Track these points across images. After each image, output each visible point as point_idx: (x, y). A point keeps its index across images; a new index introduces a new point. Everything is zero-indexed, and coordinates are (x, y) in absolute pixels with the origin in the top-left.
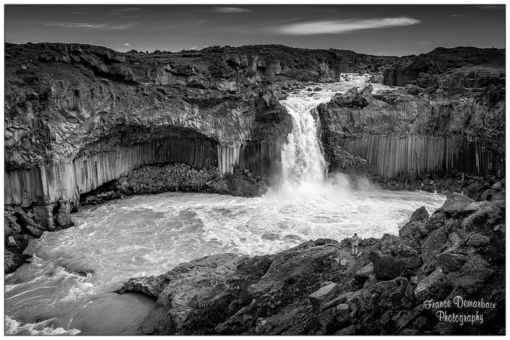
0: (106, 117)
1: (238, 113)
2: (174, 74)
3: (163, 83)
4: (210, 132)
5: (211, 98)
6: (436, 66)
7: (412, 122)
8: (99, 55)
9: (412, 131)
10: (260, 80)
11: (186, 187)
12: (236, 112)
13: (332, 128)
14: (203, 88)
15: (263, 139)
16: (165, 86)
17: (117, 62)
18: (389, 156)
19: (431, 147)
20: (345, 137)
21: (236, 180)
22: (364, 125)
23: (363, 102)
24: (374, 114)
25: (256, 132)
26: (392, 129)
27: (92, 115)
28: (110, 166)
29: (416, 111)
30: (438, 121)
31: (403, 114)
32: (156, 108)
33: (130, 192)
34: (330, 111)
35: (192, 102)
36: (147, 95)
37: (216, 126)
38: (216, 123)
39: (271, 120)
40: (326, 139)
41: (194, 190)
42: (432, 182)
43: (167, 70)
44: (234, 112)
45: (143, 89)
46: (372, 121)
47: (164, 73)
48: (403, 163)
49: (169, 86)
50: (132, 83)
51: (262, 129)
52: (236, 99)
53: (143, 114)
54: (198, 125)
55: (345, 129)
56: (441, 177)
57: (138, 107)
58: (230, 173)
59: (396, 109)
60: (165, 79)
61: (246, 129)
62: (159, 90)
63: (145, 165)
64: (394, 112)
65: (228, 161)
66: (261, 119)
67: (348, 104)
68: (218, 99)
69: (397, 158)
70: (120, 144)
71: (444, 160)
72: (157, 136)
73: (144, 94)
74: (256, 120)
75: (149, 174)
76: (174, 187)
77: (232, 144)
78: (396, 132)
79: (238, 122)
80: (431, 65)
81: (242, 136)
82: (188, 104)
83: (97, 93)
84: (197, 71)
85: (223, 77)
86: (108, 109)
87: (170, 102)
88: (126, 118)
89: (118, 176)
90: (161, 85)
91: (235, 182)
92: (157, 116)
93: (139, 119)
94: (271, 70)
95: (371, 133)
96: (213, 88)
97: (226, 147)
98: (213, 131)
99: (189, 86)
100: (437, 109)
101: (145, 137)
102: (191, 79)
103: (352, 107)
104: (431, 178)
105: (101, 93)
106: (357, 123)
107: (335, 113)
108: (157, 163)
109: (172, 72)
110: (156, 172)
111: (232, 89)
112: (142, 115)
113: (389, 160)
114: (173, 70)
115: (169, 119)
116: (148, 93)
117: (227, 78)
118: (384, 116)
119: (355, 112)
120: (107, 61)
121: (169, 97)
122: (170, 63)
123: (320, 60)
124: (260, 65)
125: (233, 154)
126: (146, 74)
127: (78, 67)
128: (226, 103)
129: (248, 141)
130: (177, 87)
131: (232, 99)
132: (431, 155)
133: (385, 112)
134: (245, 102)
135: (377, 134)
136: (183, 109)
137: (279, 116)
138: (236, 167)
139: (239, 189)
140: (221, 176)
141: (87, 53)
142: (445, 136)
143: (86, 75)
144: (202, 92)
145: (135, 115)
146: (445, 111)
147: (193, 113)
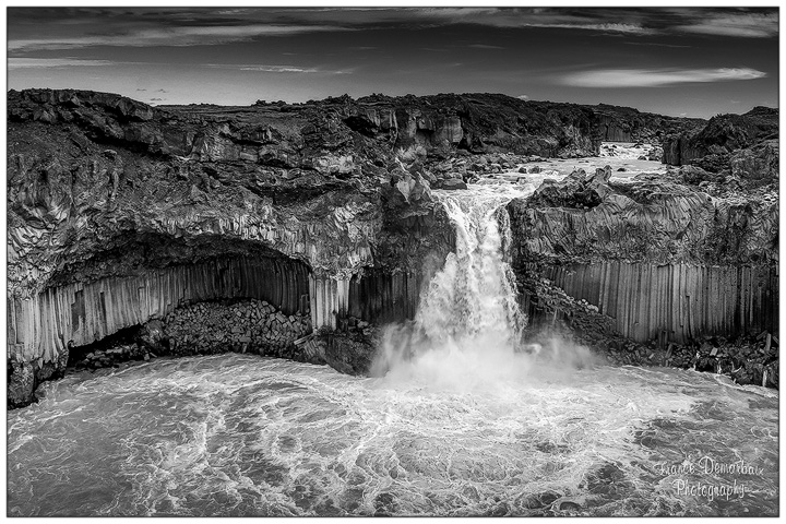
0: (98, 218)
1: (348, 215)
2: (236, 141)
3: (215, 158)
4: (295, 249)
5: (299, 187)
6: (738, 134)
7: (679, 237)
8: (108, 109)
9: (680, 253)
10: (424, 152)
11: (261, 346)
12: (344, 214)
13: (534, 245)
14: (287, 167)
15: (397, 265)
16: (218, 163)
17: (138, 120)
18: (638, 301)
19: (714, 284)
20: (558, 263)
21: (339, 341)
22: (593, 241)
23: (592, 198)
24: (611, 221)
25: (381, 252)
26: (642, 249)
27: (72, 214)
28: (129, 300)
29: (687, 215)
30: (725, 235)
31: (664, 222)
32: (193, 204)
34: (531, 212)
35: (263, 192)
36: (185, 179)
37: (305, 238)
38: (305, 232)
39: (413, 229)
40: (522, 264)
41: (271, 352)
42: (714, 351)
43: (222, 135)
44: (338, 212)
45: (177, 168)
46: (607, 234)
47: (217, 139)
48: (664, 315)
49: (225, 162)
50: (159, 156)
51: (394, 245)
52: (348, 189)
53: (169, 214)
54: (271, 237)
55: (558, 249)
56: (732, 341)
57: (161, 200)
58: (330, 327)
59: (650, 212)
60: (217, 150)
61: (362, 244)
62: (206, 170)
64: (648, 217)
65: (327, 303)
66: (391, 226)
67: (567, 200)
68: (313, 188)
69: (653, 305)
70: (145, 264)
71: (738, 308)
72: (204, 252)
73: (180, 178)
74: (385, 229)
76: (242, 343)
77: (334, 273)
78: (652, 256)
79: (346, 232)
80: (731, 132)
81: (354, 259)
82: (253, 196)
83: (84, 175)
84: (279, 137)
85: (326, 148)
86: (101, 204)
87: (222, 192)
88: (137, 220)
90: (210, 161)
91: (337, 344)
92: (193, 216)
93: (159, 222)
94: (443, 135)
95: (605, 257)
96: (308, 168)
97: (324, 278)
98: (300, 248)
99: (260, 163)
100: (724, 212)
101: (183, 254)
102: (264, 152)
103: (573, 206)
104: (714, 343)
105: (92, 174)
106: (580, 238)
107: (541, 217)
108: (221, 298)
109: (232, 139)
110: (218, 314)
111: (343, 169)
112: (167, 216)
113: (638, 307)
114: (235, 135)
115: (214, 223)
116: (186, 175)
117: (333, 150)
118: (629, 225)
119: (577, 216)
120: (123, 120)
121: (224, 183)
122: (229, 122)
124: (422, 126)
125: (335, 291)
126: (185, 141)
127: (68, 130)
128: (330, 195)
129: (366, 268)
130: (238, 164)
131: (340, 186)
132: (714, 299)
133: (631, 217)
134: (365, 194)
135: (616, 258)
136: (241, 206)
137: (427, 221)
138: (341, 316)
139: (345, 359)
140: (315, 331)
142: (738, 264)
143: (75, 144)
144: (285, 174)
145: (153, 216)
146: (738, 217)
147: (260, 213)
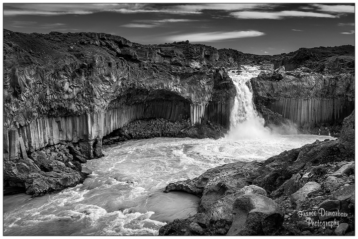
0: (125, 82)
1: (204, 83)
2: (162, 56)
3: (156, 62)
4: (186, 95)
5: (186, 73)
6: (314, 56)
7: (312, 89)
8: (116, 42)
9: (312, 95)
11: (166, 134)
13: (260, 93)
14: (181, 66)
15: (219, 100)
16: (157, 64)
17: (127, 46)
18: (297, 112)
19: (325, 105)
20: (269, 100)
21: (203, 127)
22: (281, 92)
23: (279, 77)
24: (287, 84)
25: (214, 96)
26: (299, 94)
27: (117, 80)
28: (118, 118)
29: (314, 82)
30: (328, 88)
31: (306, 84)
32: (154, 78)
33: (130, 137)
34: (258, 82)
35: (175, 75)
36: (146, 69)
37: (190, 91)
38: (190, 89)
39: (224, 88)
40: (257, 100)
41: (173, 135)
42: (326, 128)
43: (158, 53)
44: (201, 81)
45: (144, 65)
46: (286, 89)
47: (157, 55)
48: (306, 117)
49: (159, 64)
50: (136, 61)
51: (218, 93)
52: (202, 74)
53: (146, 82)
54: (180, 90)
55: (268, 95)
56: (332, 125)
57: (142, 76)
58: (199, 123)
59: (301, 81)
60: (157, 59)
61: (209, 93)
62: (153, 66)
63: (137, 119)
64: (300, 83)
65: (197, 115)
66: (217, 87)
67: (269, 78)
68: (190, 73)
69: (302, 113)
70: (125, 103)
71: (333, 113)
72: (150, 98)
73: (145, 69)
74: (214, 88)
75: (140, 125)
76: (158, 134)
77: (200, 103)
78: (302, 96)
79: (204, 88)
80: (311, 56)
81: (207, 98)
82: (173, 76)
83: (120, 64)
84: (177, 54)
85: (193, 59)
86: (126, 77)
87: (161, 74)
88: (136, 84)
89: (122, 126)
90: (155, 63)
91: (202, 128)
92: (155, 83)
93: (143, 85)
94: (213, 57)
95: (285, 97)
96: (187, 66)
97: (197, 105)
98: (188, 95)
99: (172, 64)
100: (327, 80)
101: (143, 98)
102: (174, 60)
103: (271, 80)
104: (325, 126)
105: (123, 65)
106: (276, 90)
107: (262, 84)
108: (144, 118)
109: (161, 55)
110: (145, 124)
111: (199, 67)
113: (297, 115)
114: (162, 53)
115: (162, 85)
116: (147, 68)
117: (195, 60)
118: (294, 86)
119: (274, 83)
120: (121, 45)
121: (160, 71)
122: (160, 48)
123: (228, 55)
124: (206, 54)
125: (201, 110)
126: (146, 55)
127: (104, 49)
128: (195, 76)
129: (210, 102)
130: (164, 64)
131: (199, 73)
132: (325, 110)
133: (294, 83)
134: (208, 75)
135: (289, 97)
136: (171, 79)
137: (229, 85)
138: (203, 119)
139: (205, 134)
140: (193, 125)
141: (108, 40)
142: (333, 98)
143: (111, 54)
144: (180, 68)
145: (142, 82)
146: (333, 81)
147: (177, 82)
